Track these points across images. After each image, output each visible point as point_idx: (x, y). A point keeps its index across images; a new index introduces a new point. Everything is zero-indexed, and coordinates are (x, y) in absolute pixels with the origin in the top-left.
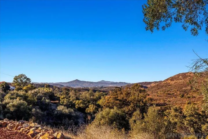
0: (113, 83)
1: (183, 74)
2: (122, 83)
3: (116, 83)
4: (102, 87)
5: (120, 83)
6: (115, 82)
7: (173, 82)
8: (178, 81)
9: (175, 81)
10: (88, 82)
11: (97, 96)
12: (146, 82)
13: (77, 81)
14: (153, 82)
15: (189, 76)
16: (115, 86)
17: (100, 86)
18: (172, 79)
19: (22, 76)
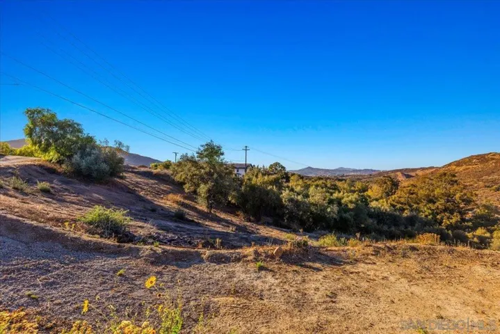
0: (354, 171)
1: (478, 156)
2: (368, 170)
3: (360, 171)
4: (343, 176)
5: (366, 170)
6: (358, 169)
7: (461, 169)
8: (470, 167)
9: (464, 167)
10: (323, 170)
11: (359, 187)
12: (407, 169)
13: (309, 168)
14: (419, 169)
15: (493, 159)
16: (359, 173)
17: (341, 174)
18: (458, 164)
19: (277, 164)
